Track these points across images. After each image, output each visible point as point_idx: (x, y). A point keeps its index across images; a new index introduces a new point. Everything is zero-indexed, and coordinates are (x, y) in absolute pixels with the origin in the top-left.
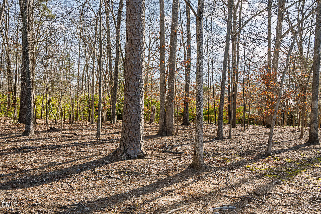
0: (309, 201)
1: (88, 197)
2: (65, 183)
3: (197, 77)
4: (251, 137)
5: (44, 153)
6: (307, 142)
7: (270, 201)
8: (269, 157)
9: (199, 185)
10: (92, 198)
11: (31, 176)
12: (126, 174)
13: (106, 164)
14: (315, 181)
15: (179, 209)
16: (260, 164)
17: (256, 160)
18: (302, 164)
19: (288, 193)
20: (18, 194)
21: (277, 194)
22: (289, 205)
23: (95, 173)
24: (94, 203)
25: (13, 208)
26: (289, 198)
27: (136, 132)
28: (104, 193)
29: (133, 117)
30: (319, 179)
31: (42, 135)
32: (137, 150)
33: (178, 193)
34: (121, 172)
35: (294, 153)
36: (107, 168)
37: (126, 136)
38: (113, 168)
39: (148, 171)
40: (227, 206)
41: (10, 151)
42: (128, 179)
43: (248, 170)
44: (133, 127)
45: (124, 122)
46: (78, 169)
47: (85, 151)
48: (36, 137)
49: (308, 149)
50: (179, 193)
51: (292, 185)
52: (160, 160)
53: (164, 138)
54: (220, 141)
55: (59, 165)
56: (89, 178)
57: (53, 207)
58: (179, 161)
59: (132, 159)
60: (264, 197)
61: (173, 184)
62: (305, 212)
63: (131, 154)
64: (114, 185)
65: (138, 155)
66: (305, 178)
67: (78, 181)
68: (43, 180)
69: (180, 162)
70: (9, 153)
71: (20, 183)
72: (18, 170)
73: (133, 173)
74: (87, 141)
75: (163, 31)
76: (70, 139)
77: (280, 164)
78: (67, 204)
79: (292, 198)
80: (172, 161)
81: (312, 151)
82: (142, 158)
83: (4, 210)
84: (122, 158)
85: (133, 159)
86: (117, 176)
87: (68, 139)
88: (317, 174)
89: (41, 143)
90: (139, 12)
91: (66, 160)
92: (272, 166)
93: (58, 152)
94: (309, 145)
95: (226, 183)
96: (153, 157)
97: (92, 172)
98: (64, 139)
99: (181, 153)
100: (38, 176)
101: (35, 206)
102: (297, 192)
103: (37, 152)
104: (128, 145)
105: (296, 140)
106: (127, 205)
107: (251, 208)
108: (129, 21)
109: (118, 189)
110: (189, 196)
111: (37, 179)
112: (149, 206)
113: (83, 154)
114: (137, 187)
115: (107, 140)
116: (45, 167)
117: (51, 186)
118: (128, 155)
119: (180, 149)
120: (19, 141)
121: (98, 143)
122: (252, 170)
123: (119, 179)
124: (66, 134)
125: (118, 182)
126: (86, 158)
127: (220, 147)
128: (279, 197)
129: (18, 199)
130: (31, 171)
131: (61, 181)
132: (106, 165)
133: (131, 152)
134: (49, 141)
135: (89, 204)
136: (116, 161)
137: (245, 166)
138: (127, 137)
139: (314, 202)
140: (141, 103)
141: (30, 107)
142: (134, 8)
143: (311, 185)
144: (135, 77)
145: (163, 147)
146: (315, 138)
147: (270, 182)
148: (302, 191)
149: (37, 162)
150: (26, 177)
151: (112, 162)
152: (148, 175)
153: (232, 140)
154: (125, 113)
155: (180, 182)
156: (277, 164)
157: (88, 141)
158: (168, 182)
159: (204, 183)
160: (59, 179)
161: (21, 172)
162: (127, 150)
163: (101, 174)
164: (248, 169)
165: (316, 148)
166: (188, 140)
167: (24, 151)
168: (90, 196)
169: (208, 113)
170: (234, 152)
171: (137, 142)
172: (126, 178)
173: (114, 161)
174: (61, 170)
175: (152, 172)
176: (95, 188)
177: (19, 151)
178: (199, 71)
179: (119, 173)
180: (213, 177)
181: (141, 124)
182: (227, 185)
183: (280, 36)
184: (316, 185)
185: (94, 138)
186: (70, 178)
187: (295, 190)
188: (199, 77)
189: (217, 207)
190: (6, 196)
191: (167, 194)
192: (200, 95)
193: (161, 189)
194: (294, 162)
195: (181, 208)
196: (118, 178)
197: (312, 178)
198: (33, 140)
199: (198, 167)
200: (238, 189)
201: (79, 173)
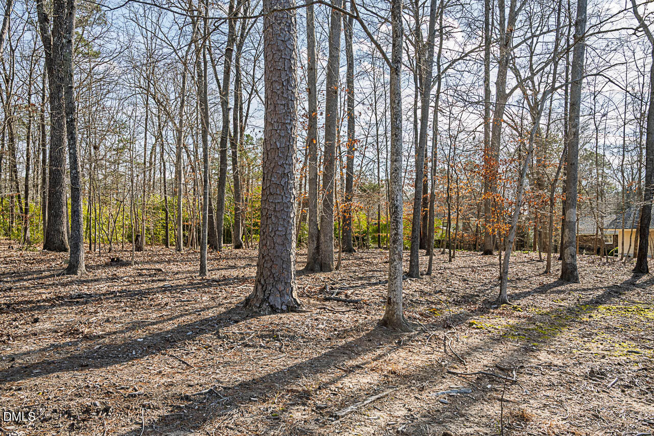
0: (586, 377)
1: (221, 380)
2: (171, 356)
3: (392, 171)
4: (464, 272)
5: (115, 304)
6: (559, 279)
7: (523, 379)
8: (504, 305)
9: (402, 354)
10: (229, 382)
11: (108, 346)
12: (274, 338)
13: (236, 322)
14: (588, 344)
15: (381, 395)
16: (491, 317)
17: (483, 311)
18: (560, 317)
19: (550, 366)
20: (97, 377)
21: (532, 367)
22: (556, 384)
23: (219, 337)
24: (234, 388)
25: (96, 402)
26: (552, 373)
27: (284, 266)
28: (246, 372)
29: (279, 241)
30: (593, 341)
31: (101, 273)
32: (287, 297)
33: (372, 370)
34: (266, 336)
35: (541, 298)
36: (239, 330)
37: (266, 273)
38: (249, 328)
39: (312, 333)
40: (457, 388)
41: (54, 302)
42: (280, 348)
43: (474, 328)
44: (278, 256)
45: (262, 248)
46: (188, 332)
47: (188, 301)
48: (91, 276)
49: (563, 292)
50: (374, 370)
51: (553, 352)
52: (327, 314)
53: (318, 275)
54: (414, 279)
55: (151, 325)
56: (211, 347)
57: (166, 398)
58: (358, 315)
59: (278, 312)
60: (514, 372)
61: (358, 354)
62: (584, 395)
63: (276, 304)
64: (259, 359)
65: (287, 306)
66: (570, 340)
67: (193, 353)
68: (132, 353)
69: (360, 316)
70: (53, 306)
71: (92, 358)
72: (81, 336)
73: (286, 337)
74: (184, 282)
75: (313, 88)
76: (154, 278)
77: (524, 318)
78: (189, 392)
79: (557, 373)
80: (347, 315)
81: (570, 294)
82: (295, 312)
83: (82, 405)
84: (260, 311)
85: (281, 313)
86: (260, 342)
87: (149, 279)
88: (588, 333)
89: (103, 287)
90: (288, 58)
91: (160, 317)
92: (512, 321)
93: (141, 302)
94: (562, 284)
95: (445, 351)
96: (313, 308)
97: (215, 337)
98: (143, 279)
99: (356, 302)
100: (120, 346)
101: (135, 397)
102: (564, 364)
103: (102, 303)
104: (270, 288)
105: (540, 275)
106: (292, 391)
107: (496, 390)
108: (271, 71)
109: (267, 365)
110: (392, 374)
111: (120, 352)
112: (330, 392)
113: (187, 306)
114: (299, 361)
115: (220, 281)
116: (128, 329)
117: (149, 363)
118: (272, 307)
119: (352, 293)
120: (64, 285)
121: (205, 286)
122: (481, 328)
123: (264, 347)
124: (143, 271)
125: (264, 352)
126: (197, 313)
127: (417, 290)
128: (536, 372)
129: (100, 386)
130: (104, 338)
131: (163, 354)
132: (235, 324)
133: (276, 300)
134: (116, 284)
135: (227, 392)
136: (252, 317)
137: (468, 321)
138: (269, 274)
139: (594, 378)
140: (292, 216)
141: (78, 221)
142: (279, 50)
143: (582, 351)
144: (282, 169)
145: (322, 290)
146: (572, 272)
147: (515, 348)
148: (571, 362)
149: (110, 322)
150: (100, 348)
151: (245, 319)
152: (313, 339)
153: (435, 277)
154: (264, 233)
155: (370, 350)
156: (519, 317)
157: (186, 283)
158: (349, 350)
159: (410, 351)
160: (159, 350)
161: (88, 338)
162: (268, 298)
163: (231, 341)
164: (474, 326)
165: (576, 290)
166: (361, 279)
167: (77, 302)
168: (224, 378)
169: (378, 231)
170: (443, 298)
171: (286, 283)
172: (275, 346)
173: (247, 316)
174: (158, 335)
175: (318, 335)
176: (226, 363)
177: (69, 302)
178: (396, 161)
179: (262, 336)
180: (421, 342)
181: (292, 251)
182: (447, 354)
183: (503, 96)
184: (591, 352)
185: (195, 277)
186: (178, 347)
187: (560, 360)
188: (396, 170)
189: (441, 392)
190: (77, 380)
191: (354, 372)
192: (397, 201)
193: (341, 364)
194: (547, 314)
195: (385, 393)
196: (261, 346)
197: (581, 340)
198: (87, 281)
199: (394, 325)
200: (467, 360)
201: (192, 338)
